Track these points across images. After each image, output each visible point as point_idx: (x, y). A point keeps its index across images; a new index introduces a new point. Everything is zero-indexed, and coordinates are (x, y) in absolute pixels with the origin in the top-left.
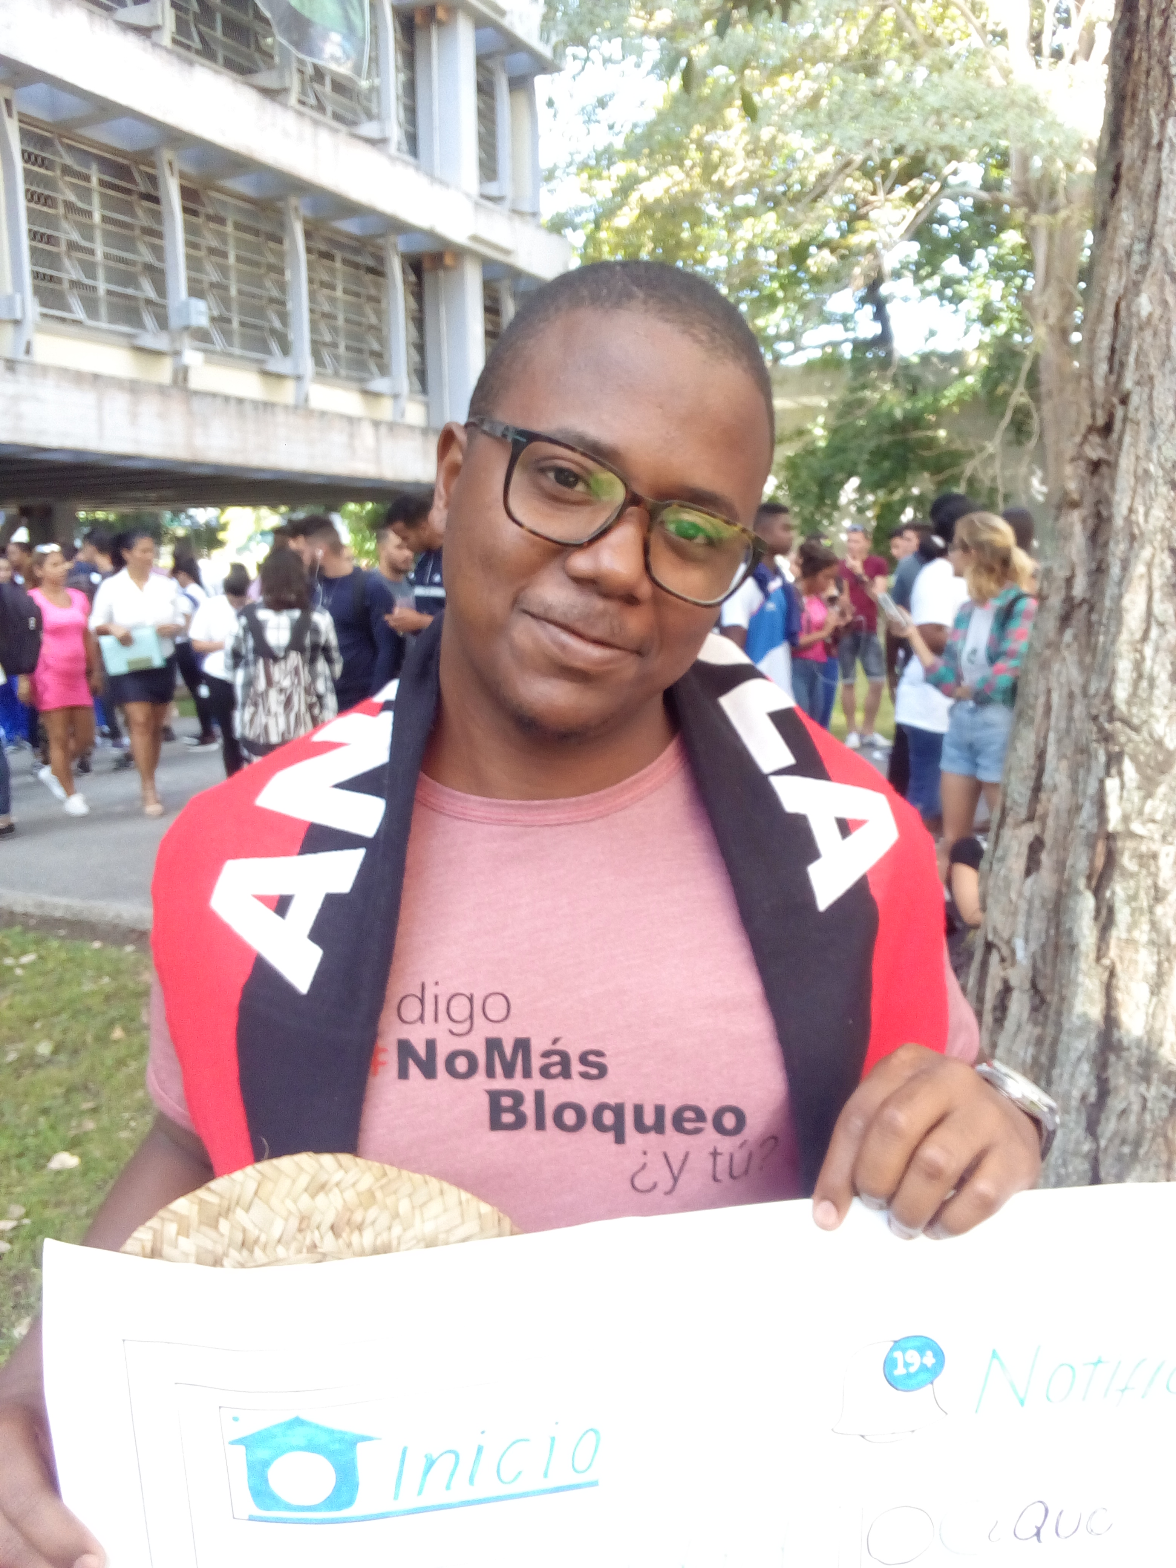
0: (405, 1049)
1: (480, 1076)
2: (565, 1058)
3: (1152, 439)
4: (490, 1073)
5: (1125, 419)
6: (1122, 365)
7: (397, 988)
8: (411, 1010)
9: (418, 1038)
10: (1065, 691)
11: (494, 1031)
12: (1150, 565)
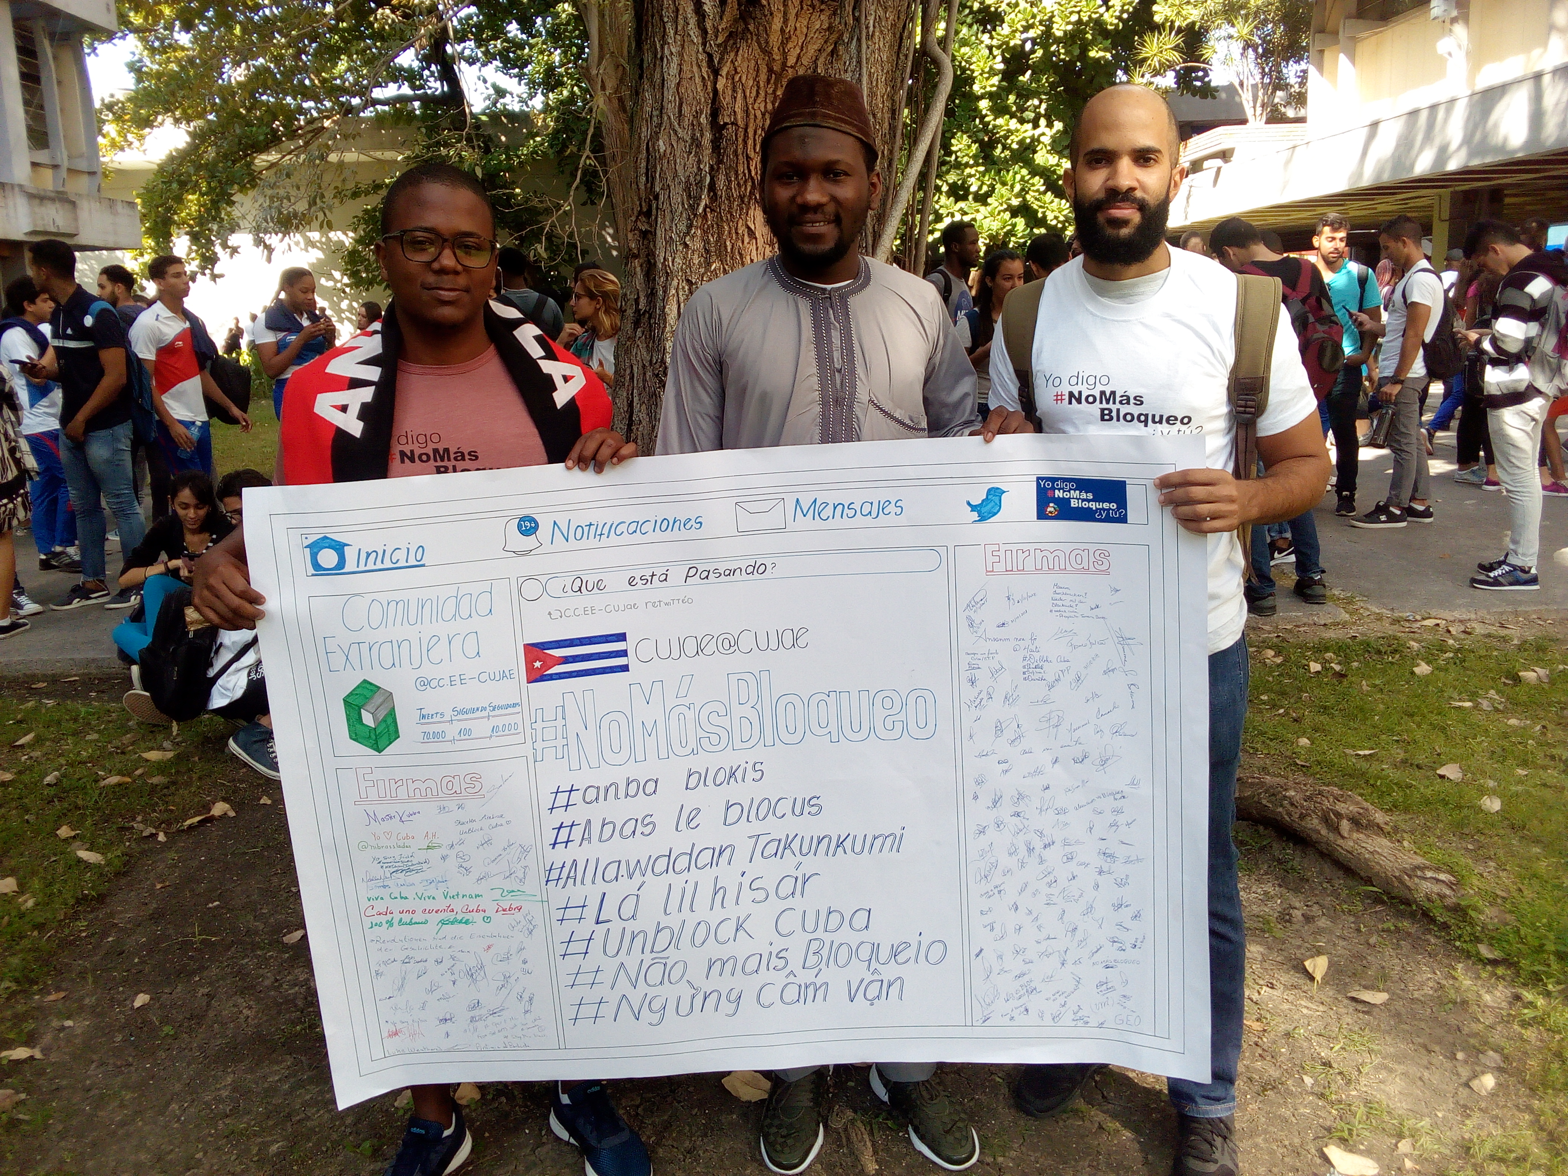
0: (403, 454)
1: (432, 461)
2: (463, 454)
3: (672, 220)
4: (436, 460)
5: (657, 208)
6: (654, 178)
7: (396, 433)
8: (403, 440)
9: (407, 449)
10: (641, 364)
11: (435, 446)
12: (677, 290)
